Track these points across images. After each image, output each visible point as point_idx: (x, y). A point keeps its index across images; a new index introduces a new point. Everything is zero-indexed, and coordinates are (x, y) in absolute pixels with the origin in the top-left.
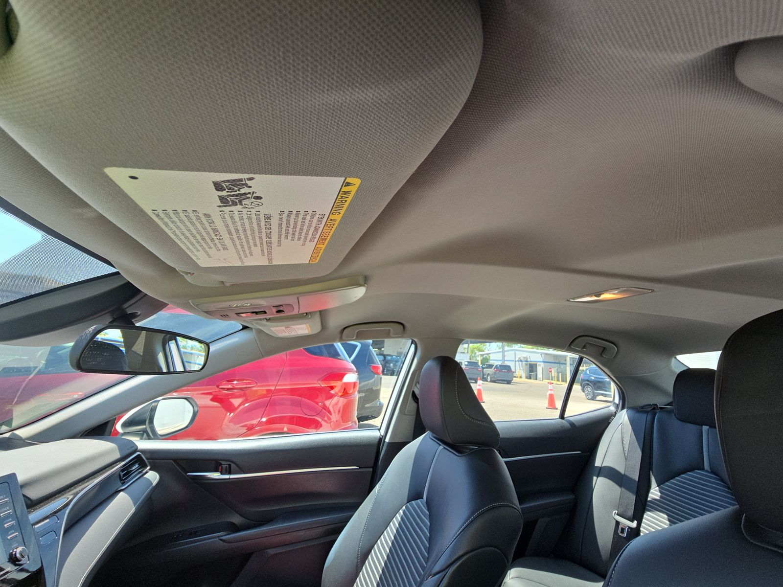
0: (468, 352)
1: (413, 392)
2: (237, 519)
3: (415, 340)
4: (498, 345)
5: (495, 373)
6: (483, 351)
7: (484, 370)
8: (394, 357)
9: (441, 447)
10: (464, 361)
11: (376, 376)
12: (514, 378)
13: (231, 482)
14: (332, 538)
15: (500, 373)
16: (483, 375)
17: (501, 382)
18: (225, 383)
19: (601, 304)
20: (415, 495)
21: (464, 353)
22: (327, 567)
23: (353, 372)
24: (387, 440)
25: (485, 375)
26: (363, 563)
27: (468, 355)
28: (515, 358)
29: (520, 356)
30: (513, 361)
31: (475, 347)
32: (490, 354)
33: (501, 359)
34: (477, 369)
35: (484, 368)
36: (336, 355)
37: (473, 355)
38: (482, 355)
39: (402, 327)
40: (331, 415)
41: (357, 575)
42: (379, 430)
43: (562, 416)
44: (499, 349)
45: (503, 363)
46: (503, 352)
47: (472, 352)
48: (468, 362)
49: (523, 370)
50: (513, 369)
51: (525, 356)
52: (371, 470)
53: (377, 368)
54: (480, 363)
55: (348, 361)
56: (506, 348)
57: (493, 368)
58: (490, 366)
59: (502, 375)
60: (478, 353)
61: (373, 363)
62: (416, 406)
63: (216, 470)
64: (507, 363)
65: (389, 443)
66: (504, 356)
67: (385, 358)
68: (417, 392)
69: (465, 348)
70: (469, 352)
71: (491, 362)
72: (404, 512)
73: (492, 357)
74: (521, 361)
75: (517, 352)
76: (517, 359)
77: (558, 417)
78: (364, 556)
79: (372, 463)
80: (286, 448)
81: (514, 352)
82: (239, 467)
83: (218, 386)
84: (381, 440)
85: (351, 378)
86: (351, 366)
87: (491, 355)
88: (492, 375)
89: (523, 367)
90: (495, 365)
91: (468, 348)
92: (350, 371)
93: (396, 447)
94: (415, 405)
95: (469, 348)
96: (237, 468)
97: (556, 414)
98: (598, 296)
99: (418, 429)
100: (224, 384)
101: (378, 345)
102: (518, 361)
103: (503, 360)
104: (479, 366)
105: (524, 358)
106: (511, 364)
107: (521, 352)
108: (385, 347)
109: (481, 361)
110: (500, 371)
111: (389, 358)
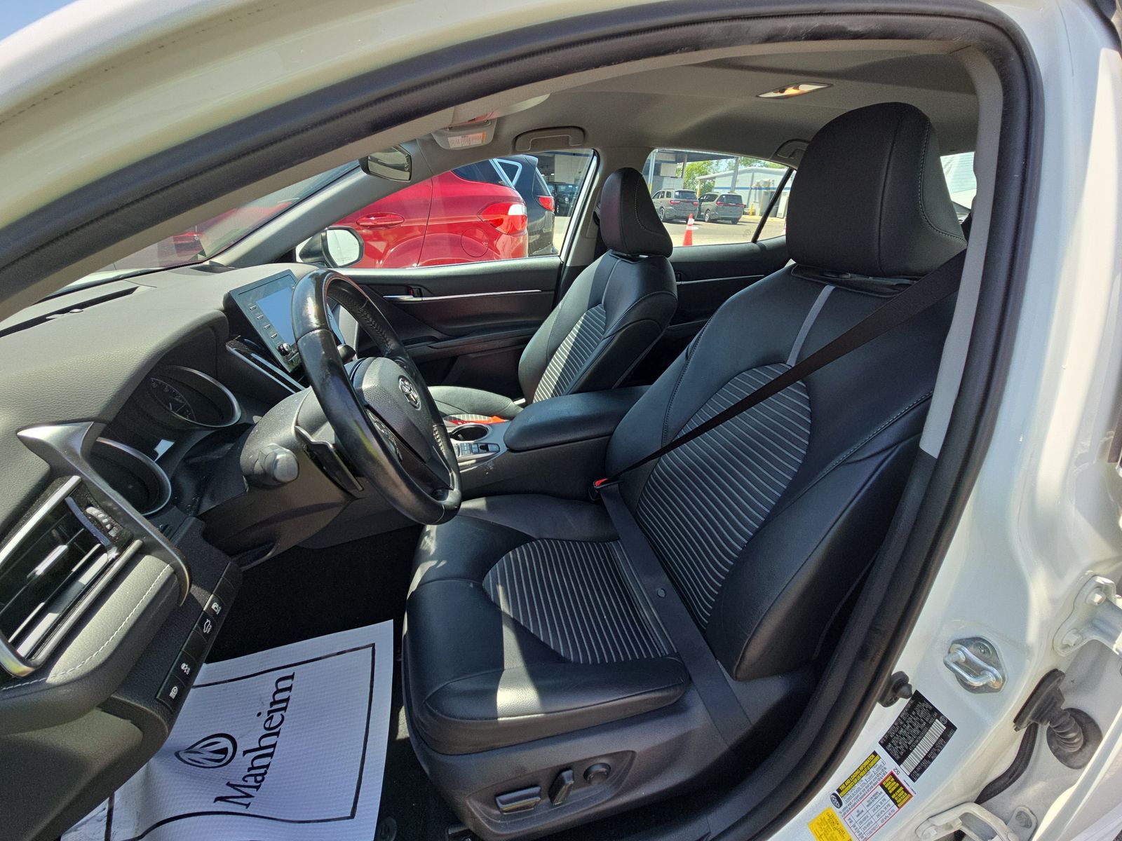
0: (682, 177)
1: (595, 212)
2: (436, 334)
3: (598, 150)
4: (729, 163)
5: (717, 209)
6: (706, 174)
7: (703, 203)
8: (570, 186)
9: (619, 261)
10: (674, 191)
11: (546, 212)
12: (743, 216)
13: (424, 304)
14: (522, 346)
15: (726, 207)
16: (700, 211)
17: (723, 221)
18: (364, 219)
19: (789, 99)
20: (594, 302)
21: (676, 177)
22: (523, 362)
23: (520, 202)
24: (568, 265)
25: (703, 212)
26: (551, 356)
27: (682, 182)
28: (752, 184)
29: (759, 181)
30: (747, 188)
31: (694, 167)
32: (714, 178)
33: (730, 186)
34: (692, 202)
35: (703, 201)
36: (495, 179)
37: (690, 181)
38: (703, 181)
39: (581, 132)
40: (499, 254)
41: (547, 364)
42: (559, 256)
43: (755, 240)
44: (730, 170)
45: (731, 192)
46: (736, 173)
47: (690, 175)
48: (680, 192)
49: (759, 203)
50: (745, 202)
51: (766, 180)
52: (553, 292)
53: (548, 201)
54: (698, 196)
55: (510, 187)
56: (741, 168)
57: (716, 200)
58: (712, 198)
59: (729, 212)
60: (698, 178)
61: (542, 193)
62: (597, 229)
63: (408, 294)
64: (737, 192)
65: (570, 267)
66: (734, 181)
67: (556, 189)
68: (598, 212)
69: (678, 170)
70: (685, 175)
71: (715, 191)
72: (585, 317)
73: (718, 183)
74: (760, 189)
75: (756, 174)
76: (754, 185)
77: (750, 241)
78: (552, 353)
79: (553, 286)
80: (469, 273)
81: (751, 174)
82: (428, 290)
83: (358, 224)
84: (562, 265)
85: (517, 210)
86: (516, 194)
87: (716, 180)
88: (713, 211)
89: (759, 198)
90: (719, 195)
91: (683, 170)
92: (516, 200)
93: (576, 271)
94: (596, 227)
95: (685, 169)
96: (428, 292)
97: (749, 239)
98: (782, 91)
99: (599, 250)
100: (364, 221)
101: (547, 166)
102: (756, 189)
103: (733, 187)
104: (696, 198)
105: (765, 182)
106: (743, 194)
107: (762, 174)
108: (556, 171)
109: (701, 190)
110: (726, 205)
111: (562, 188)
